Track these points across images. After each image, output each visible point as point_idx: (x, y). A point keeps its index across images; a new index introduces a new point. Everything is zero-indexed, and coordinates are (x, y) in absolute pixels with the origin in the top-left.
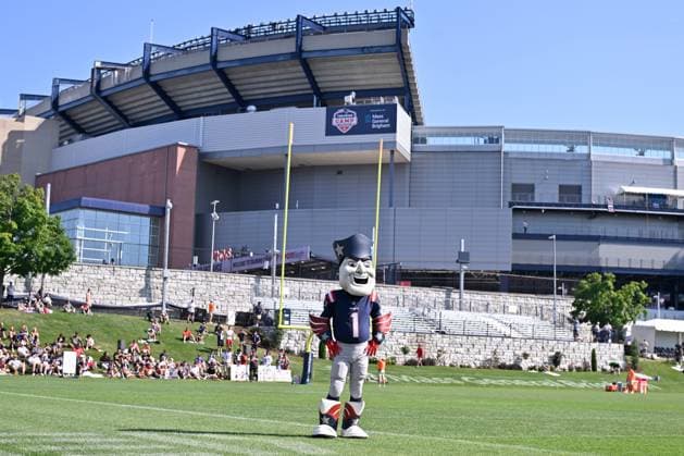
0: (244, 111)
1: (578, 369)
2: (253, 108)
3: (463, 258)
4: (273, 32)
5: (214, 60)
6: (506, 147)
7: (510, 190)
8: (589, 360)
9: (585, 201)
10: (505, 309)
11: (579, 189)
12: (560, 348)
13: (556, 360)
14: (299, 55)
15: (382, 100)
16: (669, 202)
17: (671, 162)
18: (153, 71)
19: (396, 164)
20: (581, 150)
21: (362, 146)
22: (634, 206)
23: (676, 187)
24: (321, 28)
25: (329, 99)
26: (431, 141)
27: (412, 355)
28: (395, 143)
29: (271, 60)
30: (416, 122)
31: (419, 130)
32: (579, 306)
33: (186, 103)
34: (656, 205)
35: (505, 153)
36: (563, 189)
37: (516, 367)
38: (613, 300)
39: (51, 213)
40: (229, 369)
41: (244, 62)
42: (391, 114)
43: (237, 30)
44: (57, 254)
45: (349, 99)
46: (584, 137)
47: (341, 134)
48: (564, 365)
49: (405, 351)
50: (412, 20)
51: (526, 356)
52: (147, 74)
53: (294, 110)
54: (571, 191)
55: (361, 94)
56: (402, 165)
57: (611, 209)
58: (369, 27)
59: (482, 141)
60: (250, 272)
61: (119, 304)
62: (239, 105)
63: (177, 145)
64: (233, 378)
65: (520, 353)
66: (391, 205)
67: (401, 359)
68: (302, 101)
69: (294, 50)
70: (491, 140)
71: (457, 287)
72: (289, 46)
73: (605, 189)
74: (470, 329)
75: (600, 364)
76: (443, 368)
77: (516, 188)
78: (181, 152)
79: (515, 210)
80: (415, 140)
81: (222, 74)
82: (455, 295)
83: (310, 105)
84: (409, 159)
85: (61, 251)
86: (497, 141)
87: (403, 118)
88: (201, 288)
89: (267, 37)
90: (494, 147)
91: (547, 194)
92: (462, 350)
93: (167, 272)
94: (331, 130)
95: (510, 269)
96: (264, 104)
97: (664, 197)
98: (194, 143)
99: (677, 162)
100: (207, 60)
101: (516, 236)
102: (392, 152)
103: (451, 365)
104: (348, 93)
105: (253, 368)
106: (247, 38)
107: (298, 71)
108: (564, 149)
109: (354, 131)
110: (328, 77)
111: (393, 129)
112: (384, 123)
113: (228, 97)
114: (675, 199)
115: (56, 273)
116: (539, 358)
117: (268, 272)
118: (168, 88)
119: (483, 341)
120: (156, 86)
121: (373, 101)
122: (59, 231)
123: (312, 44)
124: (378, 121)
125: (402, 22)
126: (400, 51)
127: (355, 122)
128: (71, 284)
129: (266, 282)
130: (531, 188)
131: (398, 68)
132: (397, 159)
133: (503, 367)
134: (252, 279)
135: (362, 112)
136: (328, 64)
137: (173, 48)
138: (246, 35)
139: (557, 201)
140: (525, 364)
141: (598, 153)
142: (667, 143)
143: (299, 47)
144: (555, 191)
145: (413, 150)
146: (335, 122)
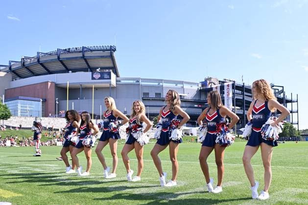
0: (68, 72)
2: (70, 72)
4: (76, 51)
5: (59, 58)
6: (141, 83)
7: (142, 94)
9: (162, 97)
11: (160, 94)
15: (107, 71)
16: (182, 97)
17: (183, 87)
18: (40, 60)
19: (112, 88)
20: (161, 84)
21: (102, 83)
23: (184, 93)
24: (90, 50)
25: (93, 70)
26: (123, 82)
28: (111, 82)
29: (76, 58)
30: (117, 76)
31: (118, 79)
33: (51, 69)
35: (141, 85)
36: (156, 94)
39: (5, 102)
41: (68, 59)
42: (109, 74)
43: (66, 50)
44: (6, 114)
45: (98, 70)
46: (161, 81)
47: (95, 79)
50: (115, 49)
52: (38, 61)
53: (83, 72)
54: (158, 95)
55: (102, 68)
56: (113, 88)
58: (104, 50)
59: (135, 81)
61: (27, 127)
62: (67, 70)
63: (48, 82)
68: (85, 70)
69: (82, 56)
70: (137, 82)
72: (80, 55)
77: (144, 94)
78: (49, 84)
79: (145, 99)
80: (117, 81)
81: (61, 62)
83: (88, 71)
84: (115, 86)
85: (7, 114)
86: (139, 81)
87: (113, 75)
88: (52, 122)
89: (75, 52)
90: (138, 83)
91: (152, 95)
93: (42, 118)
94: (93, 78)
96: (74, 71)
98: (53, 81)
100: (56, 58)
102: (110, 84)
104: (98, 68)
106: (69, 52)
107: (83, 62)
108: (157, 84)
109: (99, 79)
110: (92, 64)
111: (110, 78)
112: (108, 77)
113: (64, 68)
114: (184, 96)
115: (6, 119)
118: (45, 65)
120: (42, 64)
121: (105, 71)
122: (6, 108)
123: (87, 54)
124: (106, 76)
125: (112, 50)
126: (112, 57)
127: (100, 76)
128: (13, 122)
130: (148, 94)
131: (111, 62)
132: (112, 86)
135: (102, 74)
136: (92, 60)
137: (47, 54)
138: (68, 51)
139: (154, 97)
141: (165, 85)
142: (182, 83)
143: (83, 55)
144: (154, 94)
145: (116, 84)
146: (94, 76)
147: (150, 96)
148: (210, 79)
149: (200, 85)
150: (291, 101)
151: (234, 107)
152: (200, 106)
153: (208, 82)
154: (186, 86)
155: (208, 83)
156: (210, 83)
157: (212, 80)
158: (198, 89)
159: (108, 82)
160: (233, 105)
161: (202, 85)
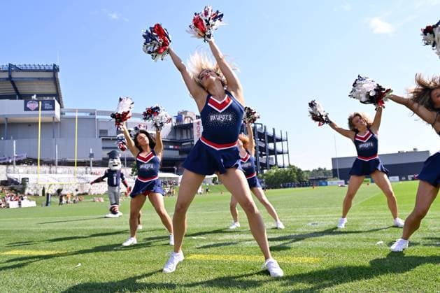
3: (91, 155)
6: (97, 117)
7: (99, 132)
14: (10, 79)
15: (48, 98)
24: (19, 70)
25: (26, 97)
26: (67, 114)
27: (79, 192)
28: (54, 114)
30: (61, 107)
31: (63, 110)
32: (133, 170)
35: (98, 119)
40: (8, 204)
42: (53, 103)
45: (34, 97)
47: (30, 110)
49: (77, 190)
50: (58, 69)
53: (8, 100)
55: (39, 95)
56: (57, 123)
58: (40, 71)
59: (88, 114)
60: (4, 164)
64: (11, 207)
66: (54, 137)
67: (75, 193)
68: (12, 97)
69: (7, 76)
70: (91, 114)
71: (89, 166)
76: (91, 195)
77: (101, 131)
79: (103, 139)
80: (61, 114)
82: (89, 169)
83: (16, 99)
84: (59, 120)
86: (94, 114)
87: (57, 105)
90: (92, 116)
91: (112, 133)
92: (97, 188)
94: (26, 109)
95: (101, 159)
101: (103, 148)
102: (54, 118)
103: (94, 194)
104: (33, 95)
105: (20, 202)
107: (10, 85)
110: (23, 89)
111: (54, 109)
112: (51, 107)
117: (12, 164)
121: (45, 99)
123: (15, 75)
124: (48, 106)
126: (55, 80)
127: (37, 106)
129: (11, 168)
130: (106, 132)
131: (54, 86)
132: (55, 121)
134: (4, 167)
136: (23, 83)
143: (10, 76)
144: (115, 132)
145: (61, 118)
146: (28, 106)
147: (109, 135)
148: (185, 112)
149: (174, 120)
150: (281, 140)
152: (176, 147)
153: (184, 116)
155: (183, 118)
156: (186, 118)
157: (188, 114)
158: (172, 125)
159: (50, 115)
161: (177, 120)
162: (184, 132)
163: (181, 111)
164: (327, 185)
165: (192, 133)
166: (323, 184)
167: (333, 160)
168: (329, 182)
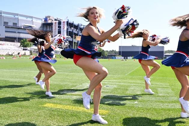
1: (23, 55)
7: (3, 23)
8: (24, 54)
9: (17, 26)
10: (8, 45)
11: (16, 24)
12: (19, 52)
13: (19, 54)
16: (32, 27)
17: (32, 20)
20: (16, 17)
22: (26, 27)
23: (33, 25)
32: (21, 44)
34: (30, 28)
35: (3, 16)
36: (14, 24)
37: (12, 55)
38: (28, 43)
46: (17, 15)
48: (20, 54)
51: (14, 53)
57: (23, 28)
65: (13, 52)
73: (21, 24)
74: (3, 48)
75: (26, 54)
77: (5, 22)
79: (6, 27)
86: (1, 13)
92: (2, 52)
97: (31, 26)
99: (33, 21)
101: (6, 31)
108: (13, 16)
114: (33, 27)
116: (16, 53)
119: (6, 50)
130: (7, 23)
133: (10, 55)
139: (12, 25)
140: (13, 54)
141: (20, 18)
142: (32, 17)
144: (12, 24)
147: (9, 25)
148: (49, 17)
149: (43, 20)
151: (67, 36)
153: (48, 19)
154: (34, 20)
155: (48, 20)
156: (49, 19)
157: (51, 18)
158: (42, 23)
160: (67, 35)
161: (45, 21)
162: (48, 27)
163: (47, 16)
164: (115, 59)
165: (52, 27)
166: (114, 58)
167: (120, 47)
168: (116, 57)
